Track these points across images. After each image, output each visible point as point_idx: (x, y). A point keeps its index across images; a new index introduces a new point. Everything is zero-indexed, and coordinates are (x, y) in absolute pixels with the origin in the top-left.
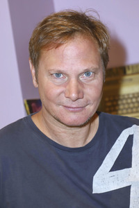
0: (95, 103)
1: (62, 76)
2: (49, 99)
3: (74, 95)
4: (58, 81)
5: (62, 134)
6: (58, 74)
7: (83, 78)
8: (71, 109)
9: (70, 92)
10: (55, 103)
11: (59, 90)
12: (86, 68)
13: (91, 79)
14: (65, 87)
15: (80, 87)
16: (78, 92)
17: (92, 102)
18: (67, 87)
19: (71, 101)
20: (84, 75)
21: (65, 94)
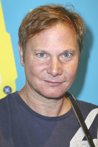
1: (45, 56)
3: (55, 71)
4: (42, 60)
5: (40, 107)
6: (42, 54)
7: (63, 58)
8: (51, 84)
9: (51, 68)
10: (39, 78)
11: (42, 68)
12: (65, 49)
13: (69, 59)
14: (48, 65)
15: (60, 65)
16: (59, 69)
17: (68, 79)
18: (50, 65)
19: (52, 76)
20: (64, 56)
21: (47, 70)
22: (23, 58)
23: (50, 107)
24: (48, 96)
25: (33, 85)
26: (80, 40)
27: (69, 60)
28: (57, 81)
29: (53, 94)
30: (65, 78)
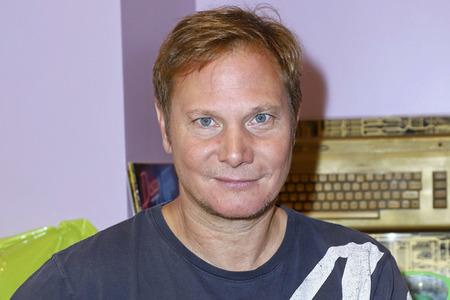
0: (277, 172)
1: (212, 123)
2: (189, 167)
3: (234, 156)
4: (207, 132)
6: (206, 119)
7: (253, 126)
8: (232, 185)
9: (227, 150)
11: (207, 150)
12: (255, 105)
13: (266, 126)
15: (246, 142)
16: (243, 150)
17: (270, 171)
18: (223, 143)
19: (231, 168)
20: (255, 121)
21: (219, 155)
22: (168, 135)
23: (235, 242)
24: (228, 214)
25: (194, 192)
26: (292, 83)
27: (267, 129)
28: (242, 178)
29: (238, 207)
30: (262, 168)
